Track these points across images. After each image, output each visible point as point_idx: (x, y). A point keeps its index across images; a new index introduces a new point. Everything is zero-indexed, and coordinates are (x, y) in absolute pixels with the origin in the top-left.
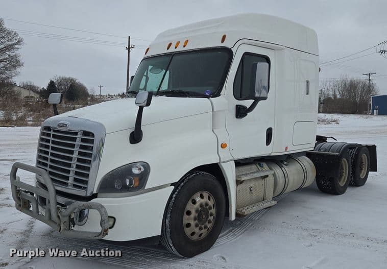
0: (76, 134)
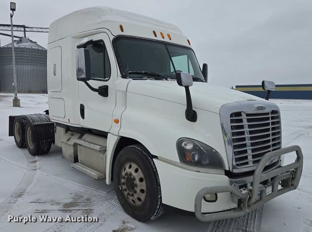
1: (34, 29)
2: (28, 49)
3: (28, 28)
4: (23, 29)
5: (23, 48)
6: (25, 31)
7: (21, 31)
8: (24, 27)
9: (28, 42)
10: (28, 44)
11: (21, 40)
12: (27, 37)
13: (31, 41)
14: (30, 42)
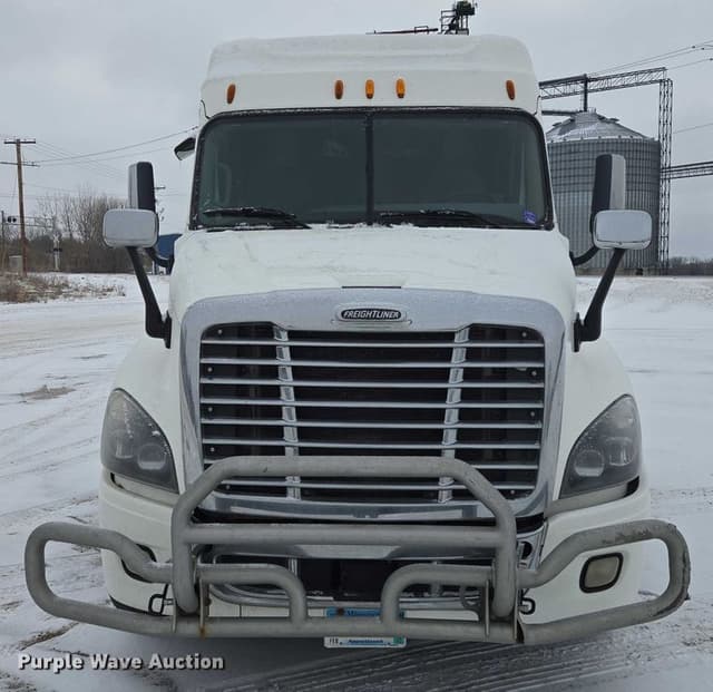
0: (449, 336)
1: (613, 82)
2: (589, 143)
3: (596, 80)
4: (579, 87)
5: (575, 144)
6: (586, 92)
7: (575, 93)
8: (585, 80)
9: (592, 123)
10: (592, 128)
11: (573, 119)
12: (589, 110)
13: (602, 119)
14: (599, 123)
